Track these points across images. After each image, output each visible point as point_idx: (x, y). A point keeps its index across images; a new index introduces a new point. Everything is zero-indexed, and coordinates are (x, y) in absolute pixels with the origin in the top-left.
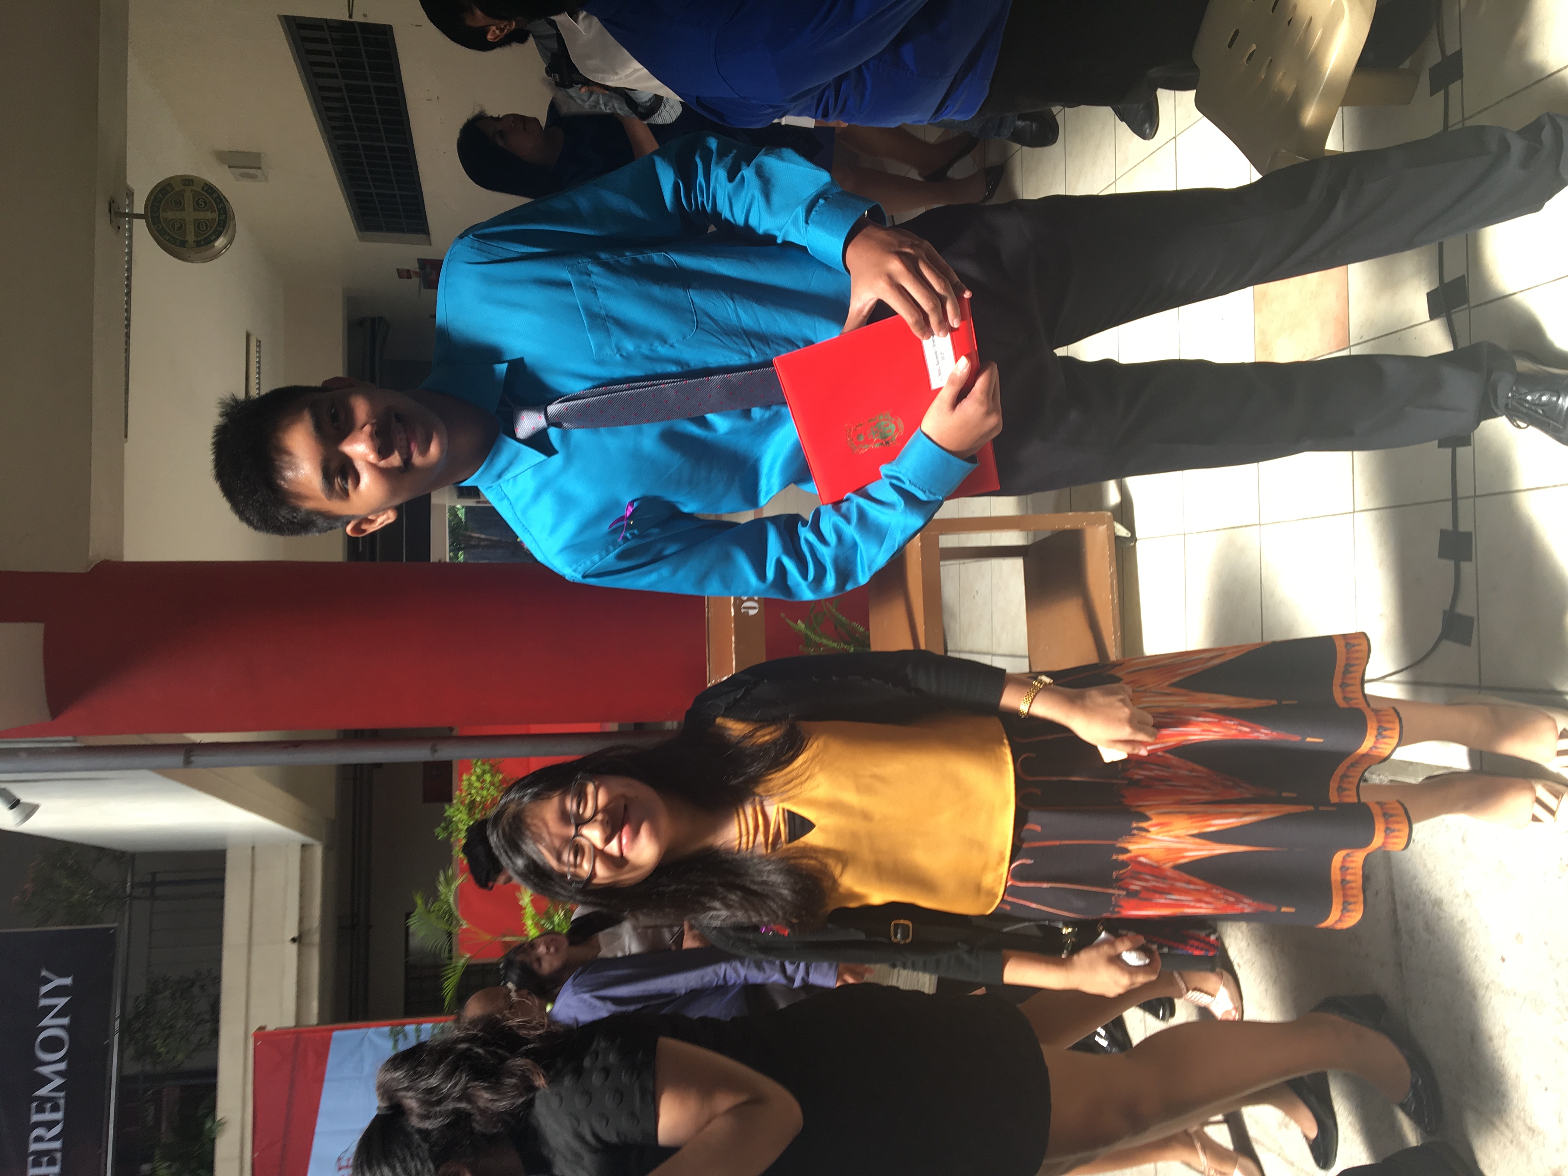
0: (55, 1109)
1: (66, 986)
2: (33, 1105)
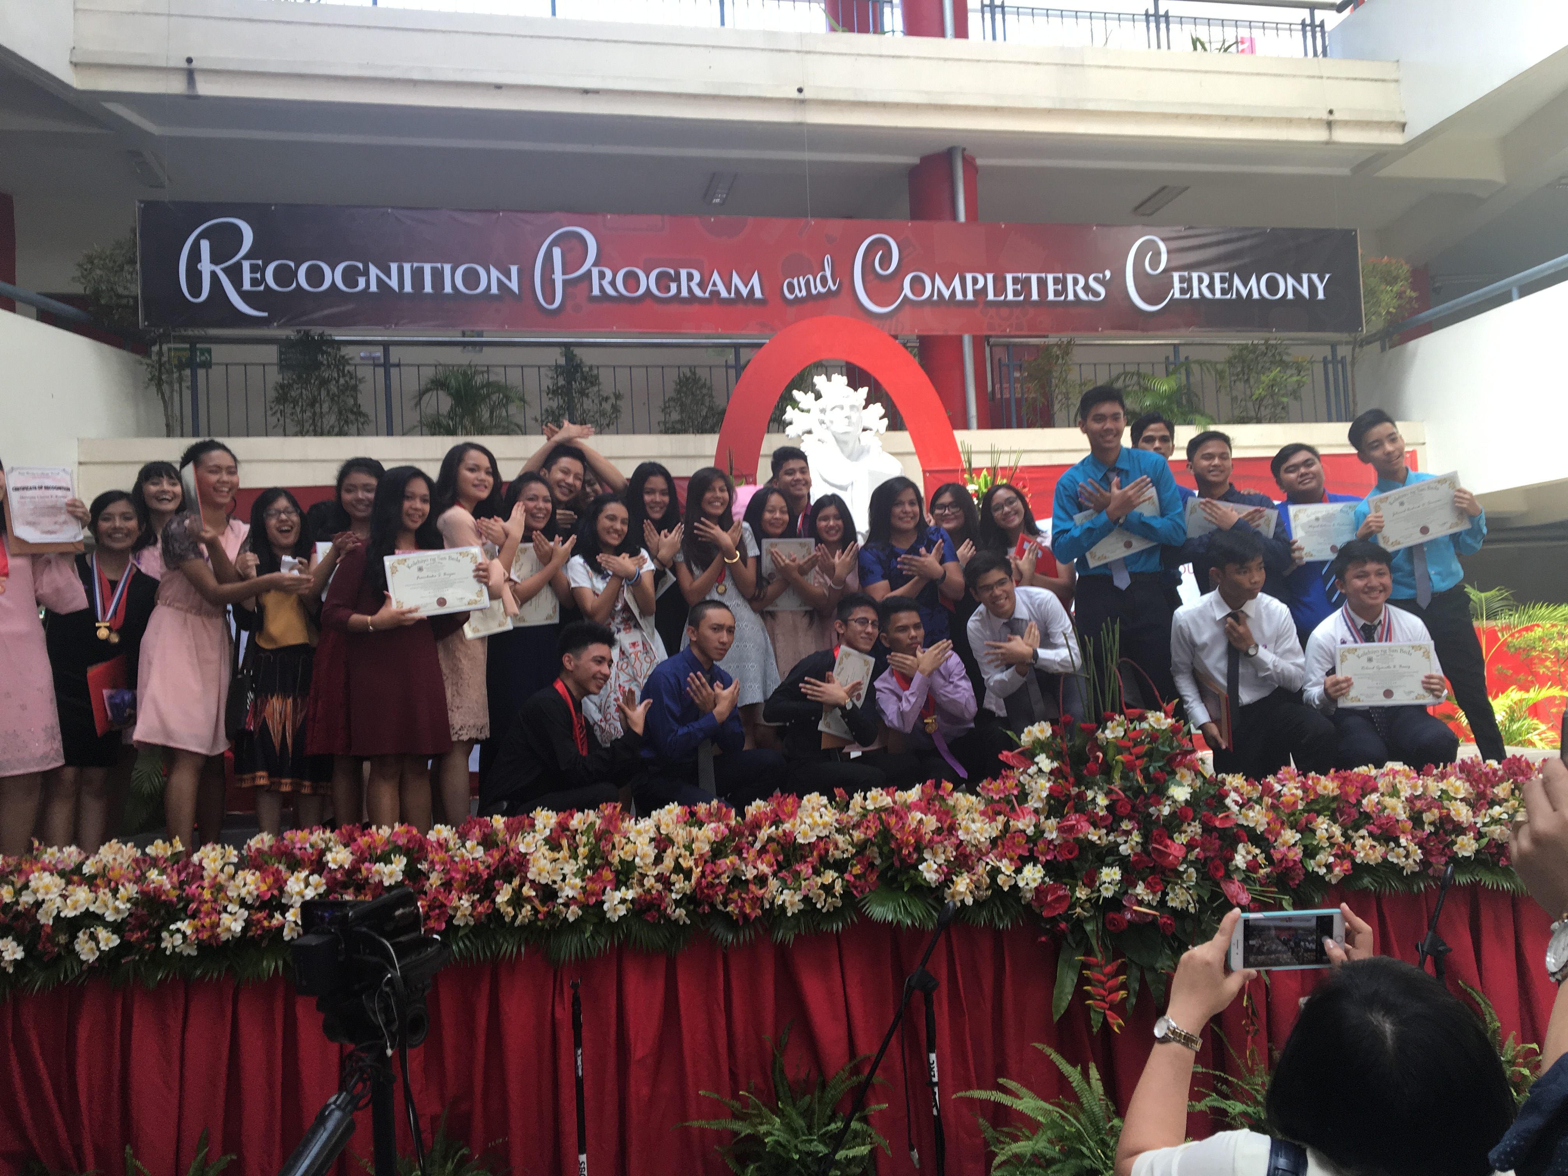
0: (1224, 292)
1: (1317, 295)
2: (1227, 274)
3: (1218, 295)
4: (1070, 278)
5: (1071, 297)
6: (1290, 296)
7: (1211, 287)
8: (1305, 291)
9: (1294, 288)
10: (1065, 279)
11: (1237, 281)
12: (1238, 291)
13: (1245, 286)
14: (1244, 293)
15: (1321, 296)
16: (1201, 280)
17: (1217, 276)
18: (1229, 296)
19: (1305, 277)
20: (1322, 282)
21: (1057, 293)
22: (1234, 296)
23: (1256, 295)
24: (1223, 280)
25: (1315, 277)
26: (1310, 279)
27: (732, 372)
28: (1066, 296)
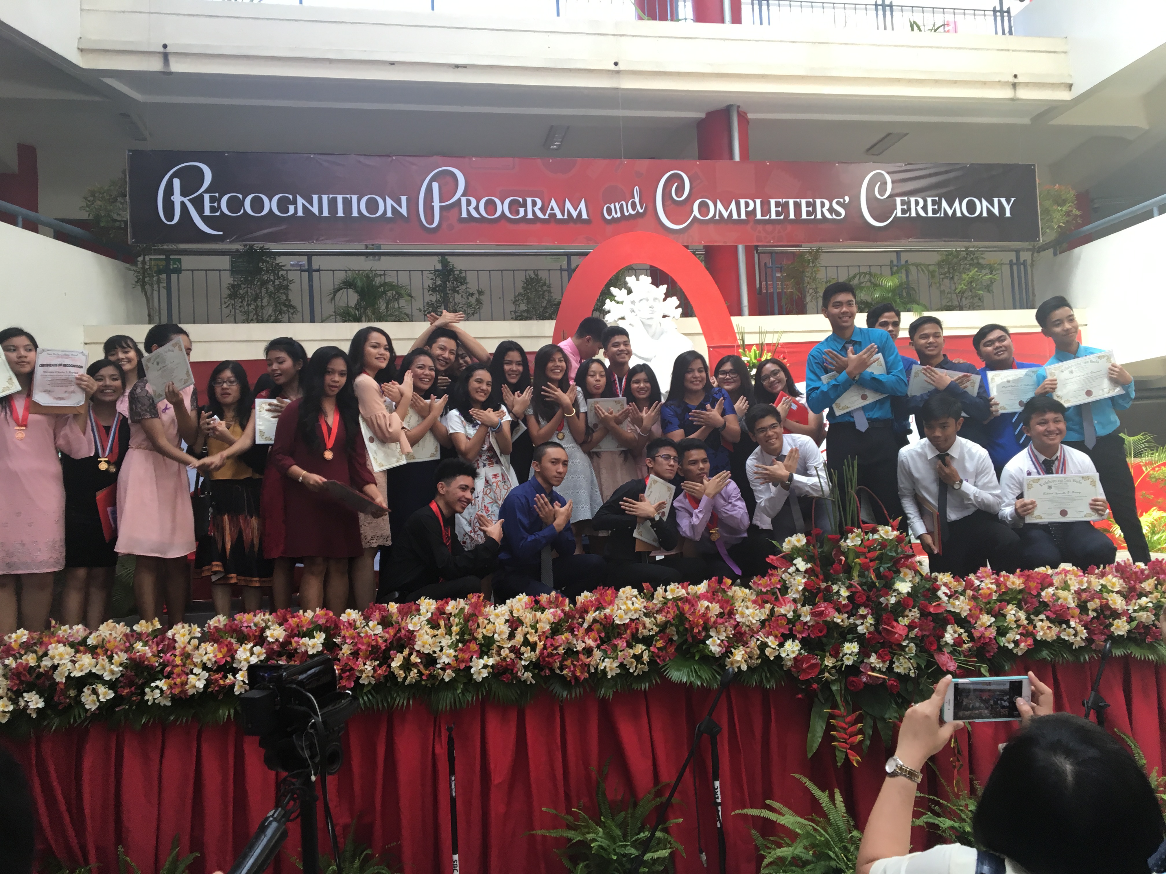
0: (934, 212)
1: (1005, 213)
2: (937, 198)
3: (930, 214)
4: (818, 202)
5: (819, 216)
6: (985, 214)
7: (925, 208)
8: (996, 211)
9: (987, 208)
10: (815, 202)
11: (944, 204)
12: (945, 210)
13: (951, 208)
14: (950, 212)
15: (1008, 214)
16: (917, 203)
17: (929, 200)
18: (938, 215)
19: (996, 200)
20: (1008, 204)
21: (809, 213)
22: (942, 215)
23: (959, 214)
24: (934, 203)
25: (1003, 200)
26: (1000, 203)
27: (565, 274)
28: (816, 216)
